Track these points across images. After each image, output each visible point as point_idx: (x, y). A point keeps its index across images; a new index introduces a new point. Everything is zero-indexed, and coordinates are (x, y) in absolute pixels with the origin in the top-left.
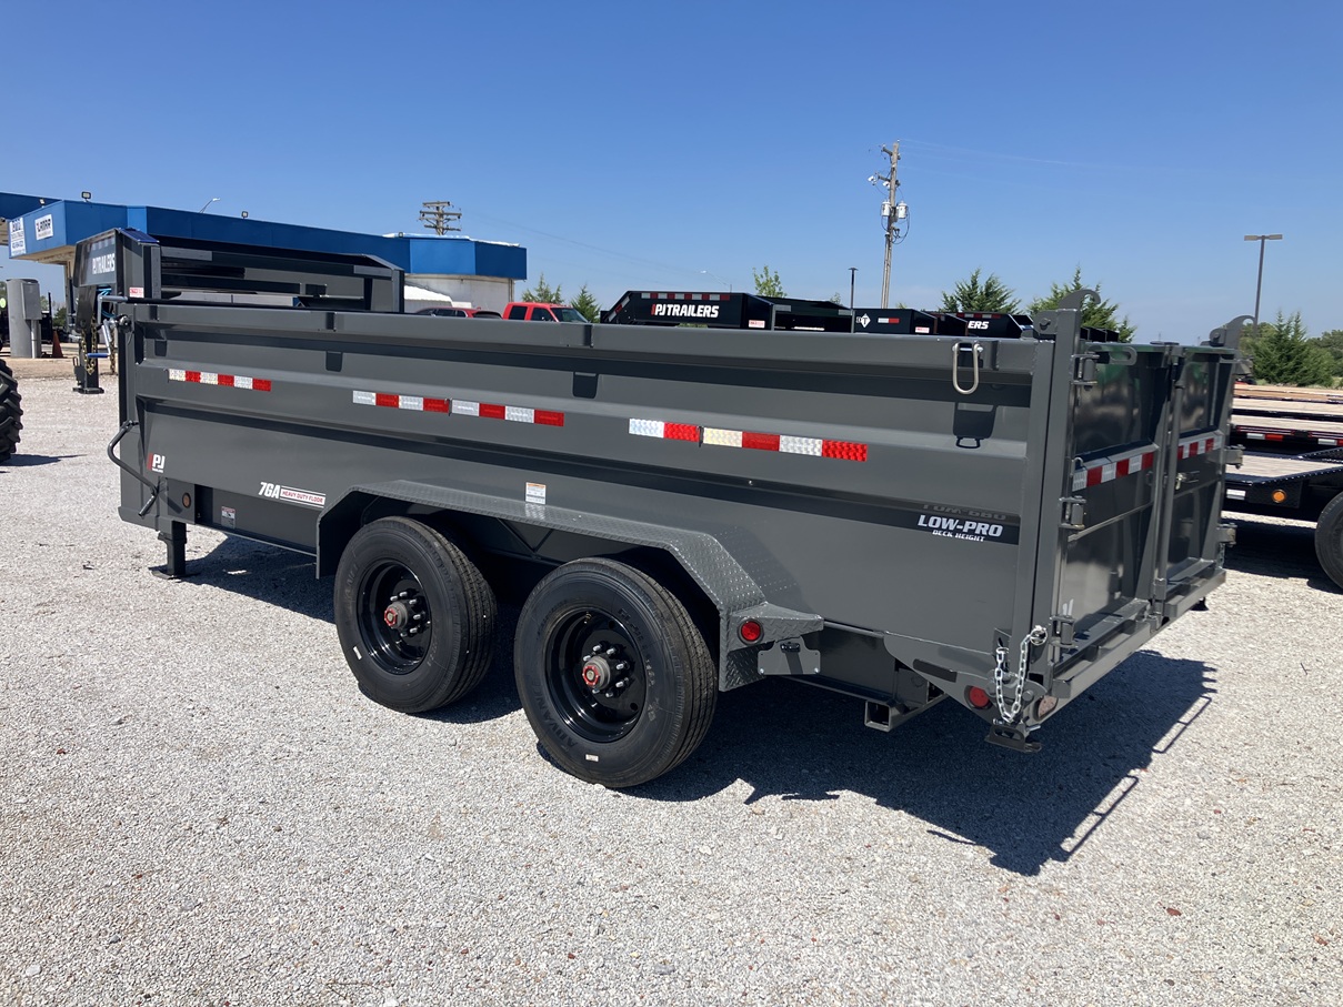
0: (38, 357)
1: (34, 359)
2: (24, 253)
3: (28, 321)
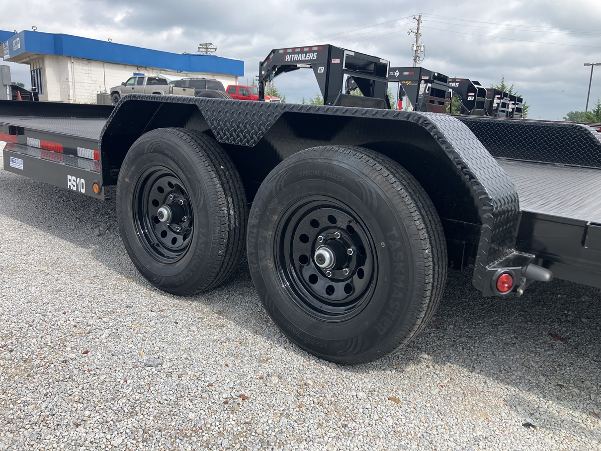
2: (9, 57)
3: (6, 85)
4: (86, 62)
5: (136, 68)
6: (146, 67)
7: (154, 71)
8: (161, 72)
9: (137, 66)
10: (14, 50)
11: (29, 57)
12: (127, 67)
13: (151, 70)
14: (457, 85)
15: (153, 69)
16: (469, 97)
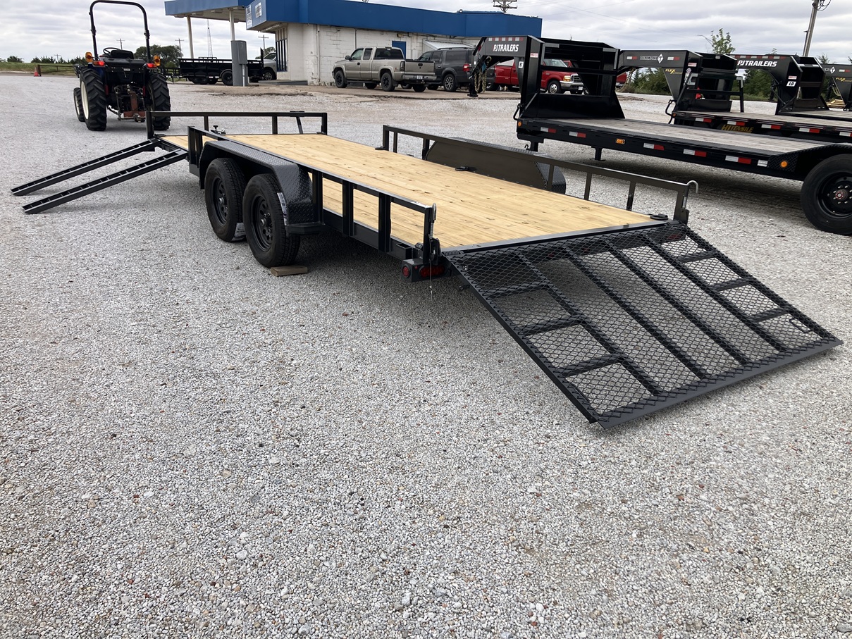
0: (246, 86)
1: (244, 87)
2: (251, 26)
3: (241, 65)
4: (334, 30)
5: (395, 34)
6: (408, 33)
7: (419, 37)
8: (428, 38)
9: (397, 32)
10: (257, 17)
11: (272, 26)
12: (384, 33)
13: (415, 37)
14: (775, 64)
15: (417, 35)
16: (789, 82)
